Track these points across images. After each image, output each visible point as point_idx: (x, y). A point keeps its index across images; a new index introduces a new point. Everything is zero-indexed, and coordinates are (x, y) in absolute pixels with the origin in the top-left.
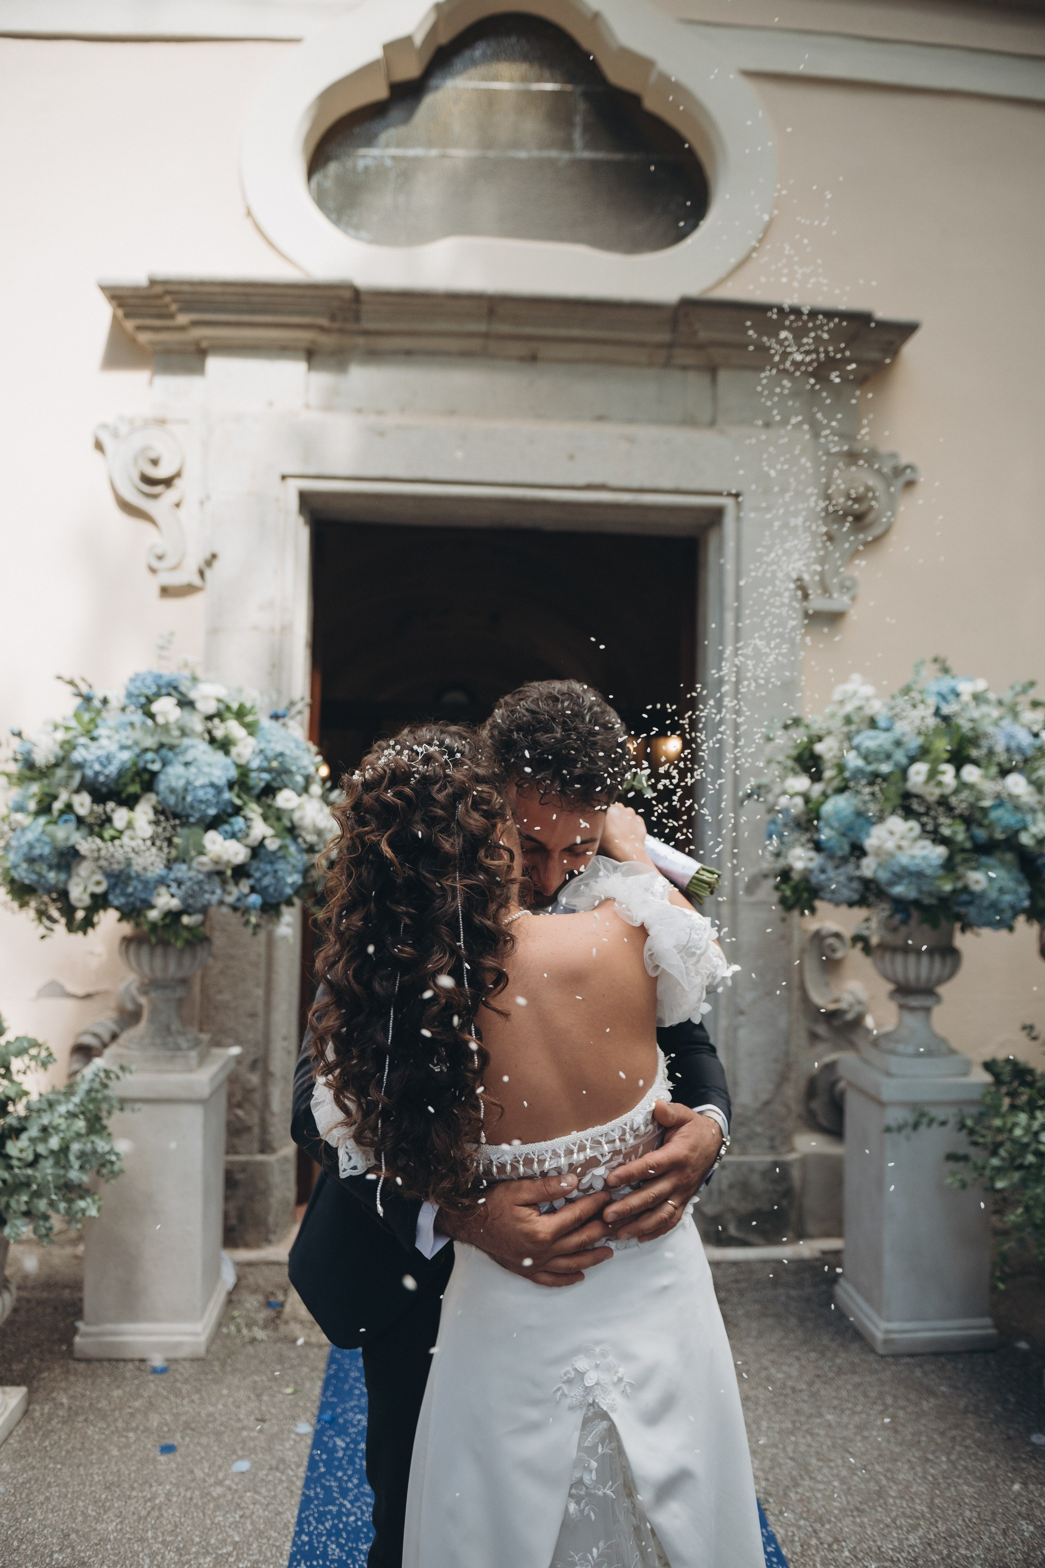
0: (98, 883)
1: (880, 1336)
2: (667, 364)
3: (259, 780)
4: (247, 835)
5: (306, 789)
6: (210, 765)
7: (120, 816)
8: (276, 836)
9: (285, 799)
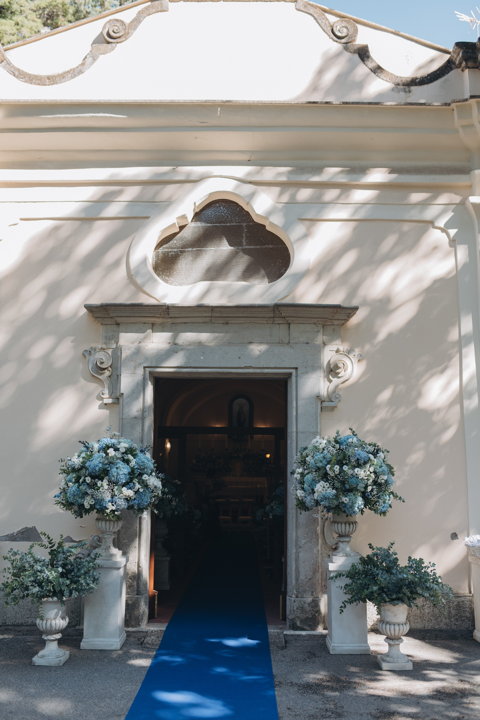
0: (92, 502)
1: (331, 648)
2: (273, 323)
3: (137, 472)
4: (134, 488)
5: (151, 474)
6: (124, 468)
7: (99, 483)
8: (142, 488)
9: (145, 477)
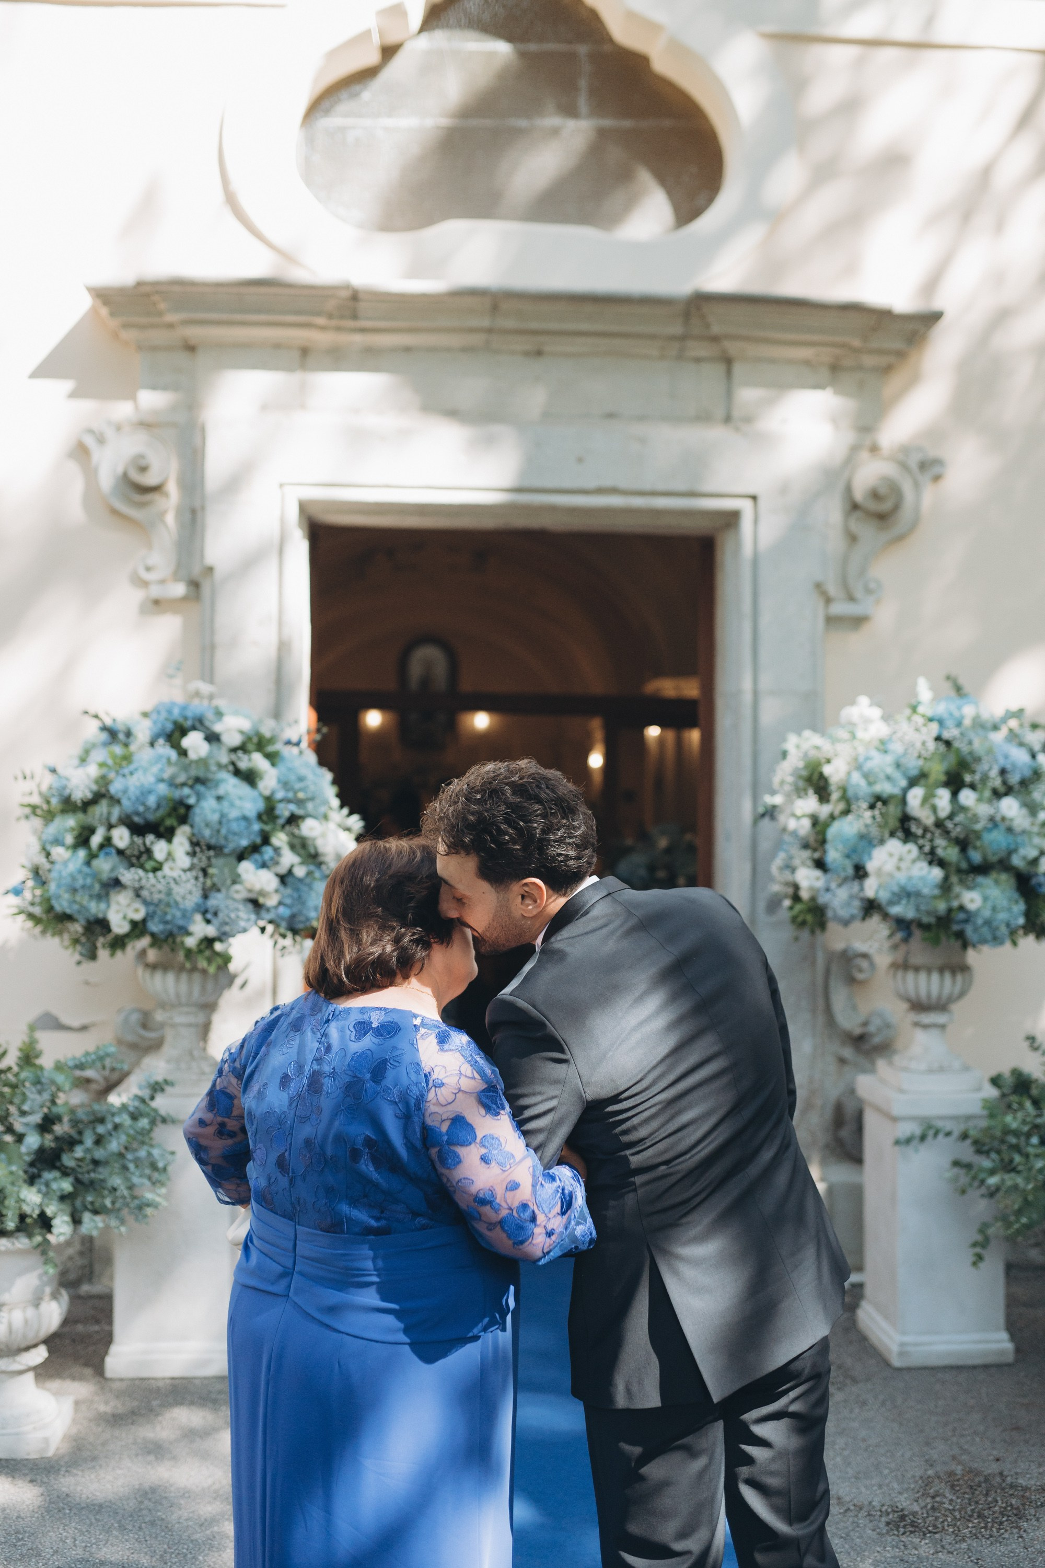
0: (137, 910)
1: (895, 1348)
2: (680, 357)
3: (284, 811)
4: (277, 863)
5: (327, 816)
6: (240, 798)
7: (160, 849)
8: (302, 863)
9: (309, 828)
